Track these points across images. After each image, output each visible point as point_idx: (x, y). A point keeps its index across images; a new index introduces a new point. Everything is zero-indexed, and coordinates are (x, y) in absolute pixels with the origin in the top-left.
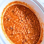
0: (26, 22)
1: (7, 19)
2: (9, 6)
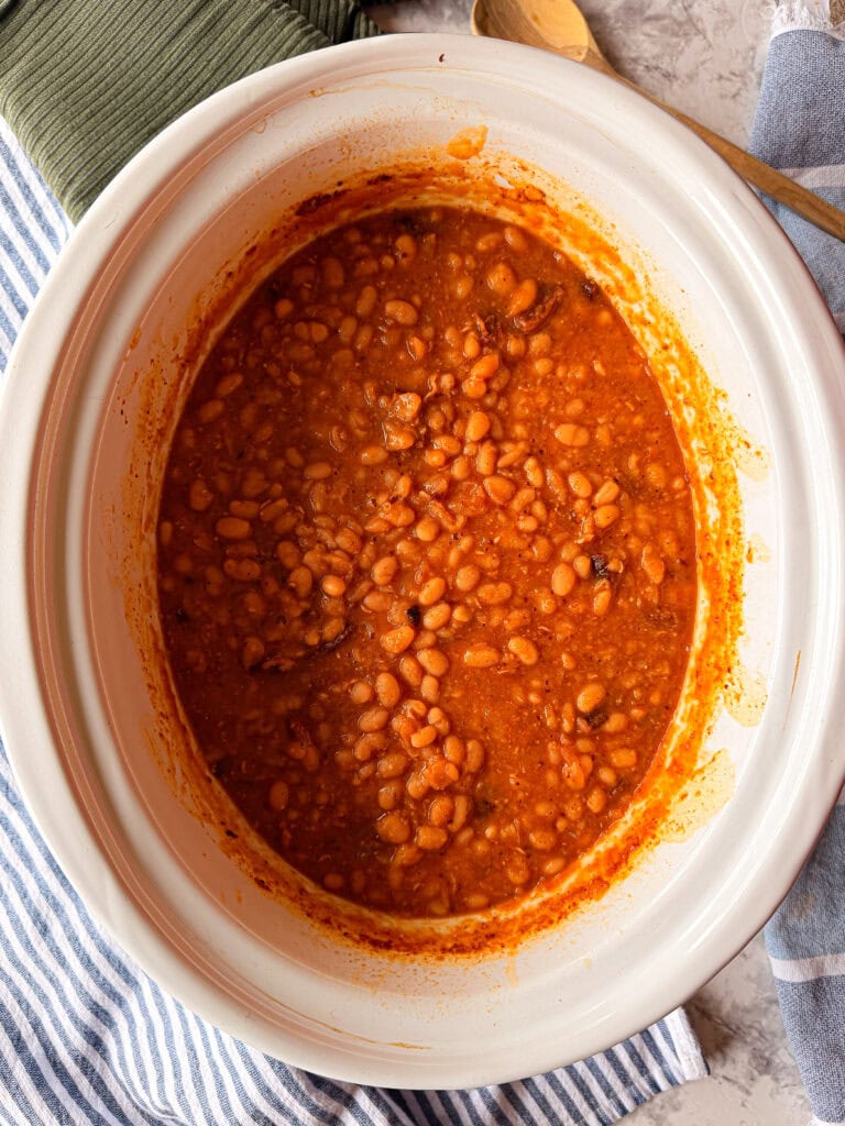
0: (361, 573)
1: (615, 722)
2: (501, 914)
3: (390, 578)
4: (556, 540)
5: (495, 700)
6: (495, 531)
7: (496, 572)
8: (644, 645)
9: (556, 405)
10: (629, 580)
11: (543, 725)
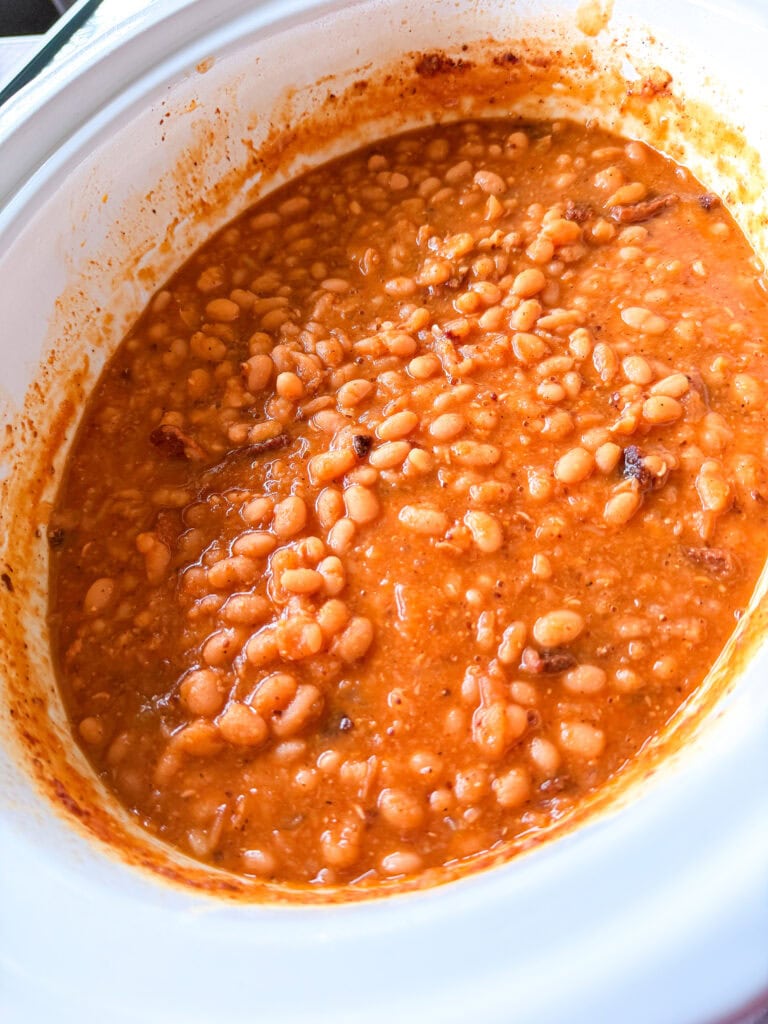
0: (327, 387)
3: (356, 399)
4: (581, 419)
5: (417, 579)
6: (505, 389)
7: (488, 433)
8: (666, 587)
9: (634, 289)
10: (671, 494)
11: (472, 638)
